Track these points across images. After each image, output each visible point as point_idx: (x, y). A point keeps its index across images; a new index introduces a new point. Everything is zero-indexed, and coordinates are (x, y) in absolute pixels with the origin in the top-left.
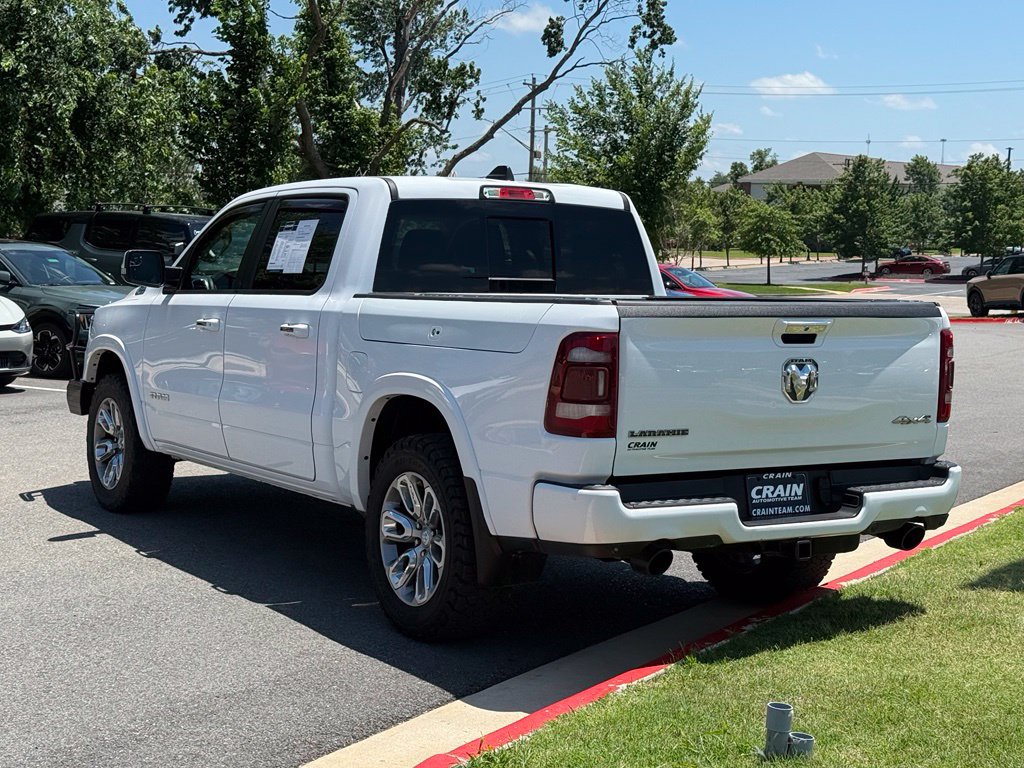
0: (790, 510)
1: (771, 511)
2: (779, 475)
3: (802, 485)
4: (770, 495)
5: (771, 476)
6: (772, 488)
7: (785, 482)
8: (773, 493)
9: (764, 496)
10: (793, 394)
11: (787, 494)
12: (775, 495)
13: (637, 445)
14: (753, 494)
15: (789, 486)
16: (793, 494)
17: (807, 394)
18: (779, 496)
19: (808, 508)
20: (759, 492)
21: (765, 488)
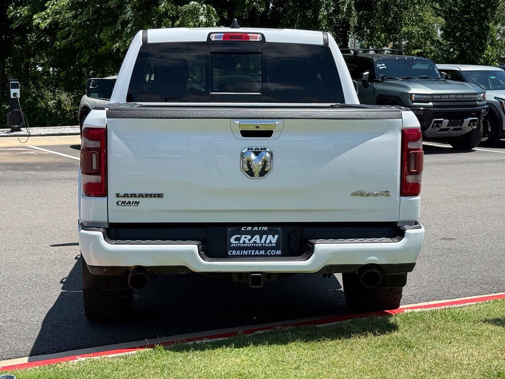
0: (262, 252)
1: (245, 253)
2: (256, 228)
3: (276, 236)
4: (247, 242)
5: (249, 228)
6: (249, 237)
7: (261, 234)
8: (249, 240)
9: (241, 241)
10: (250, 173)
11: (263, 241)
12: (251, 242)
13: (123, 202)
14: (232, 240)
15: (265, 236)
16: (268, 241)
17: (263, 173)
18: (255, 242)
19: (279, 252)
20: (237, 239)
21: (243, 236)
